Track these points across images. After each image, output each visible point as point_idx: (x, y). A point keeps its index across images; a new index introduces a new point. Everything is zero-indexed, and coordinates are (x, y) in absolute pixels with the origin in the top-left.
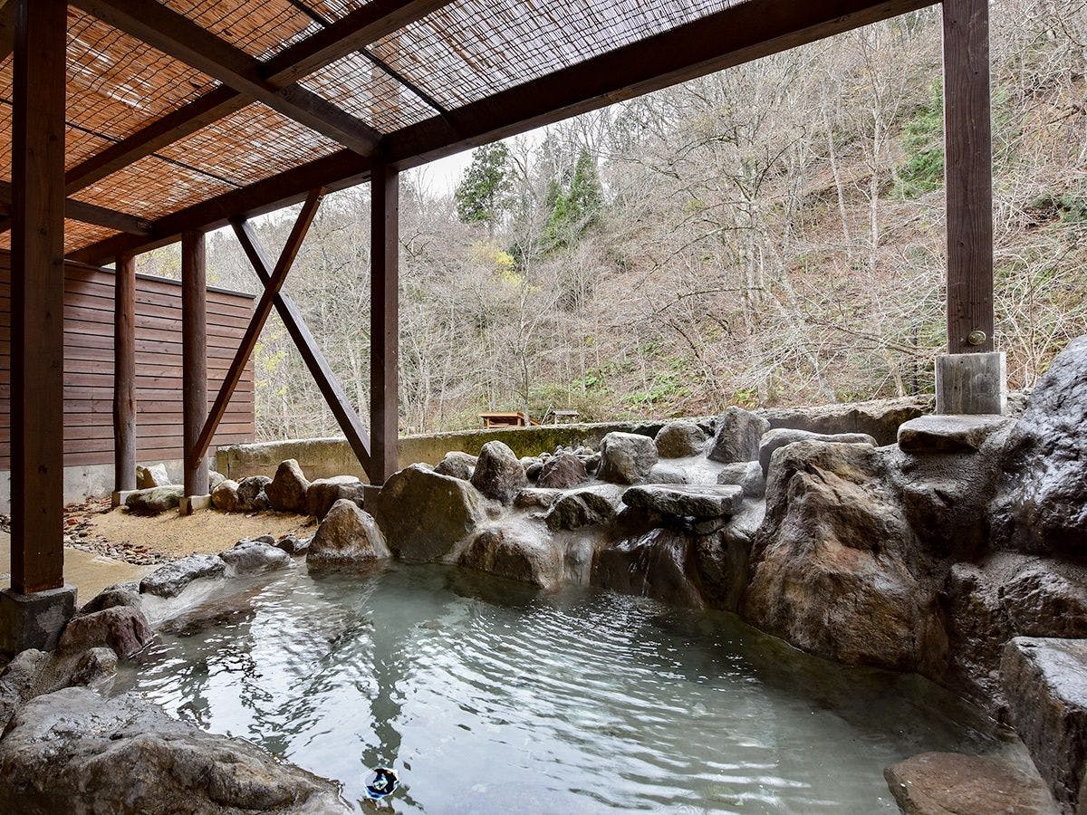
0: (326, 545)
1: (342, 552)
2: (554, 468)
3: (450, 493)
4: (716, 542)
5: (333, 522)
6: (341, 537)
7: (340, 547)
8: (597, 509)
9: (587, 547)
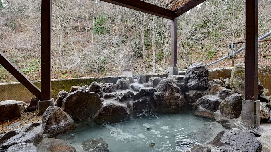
0: (52, 124)
1: (59, 125)
2: (111, 88)
3: (96, 97)
4: (155, 96)
5: (54, 115)
6: (58, 120)
7: (58, 123)
8: (131, 95)
9: (131, 102)
